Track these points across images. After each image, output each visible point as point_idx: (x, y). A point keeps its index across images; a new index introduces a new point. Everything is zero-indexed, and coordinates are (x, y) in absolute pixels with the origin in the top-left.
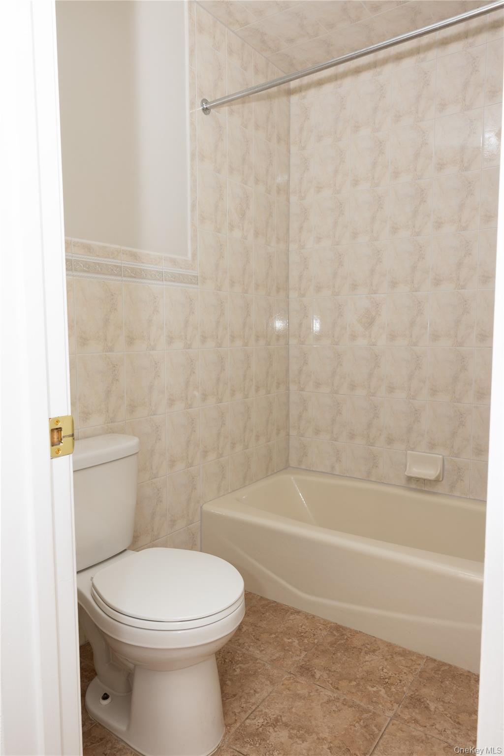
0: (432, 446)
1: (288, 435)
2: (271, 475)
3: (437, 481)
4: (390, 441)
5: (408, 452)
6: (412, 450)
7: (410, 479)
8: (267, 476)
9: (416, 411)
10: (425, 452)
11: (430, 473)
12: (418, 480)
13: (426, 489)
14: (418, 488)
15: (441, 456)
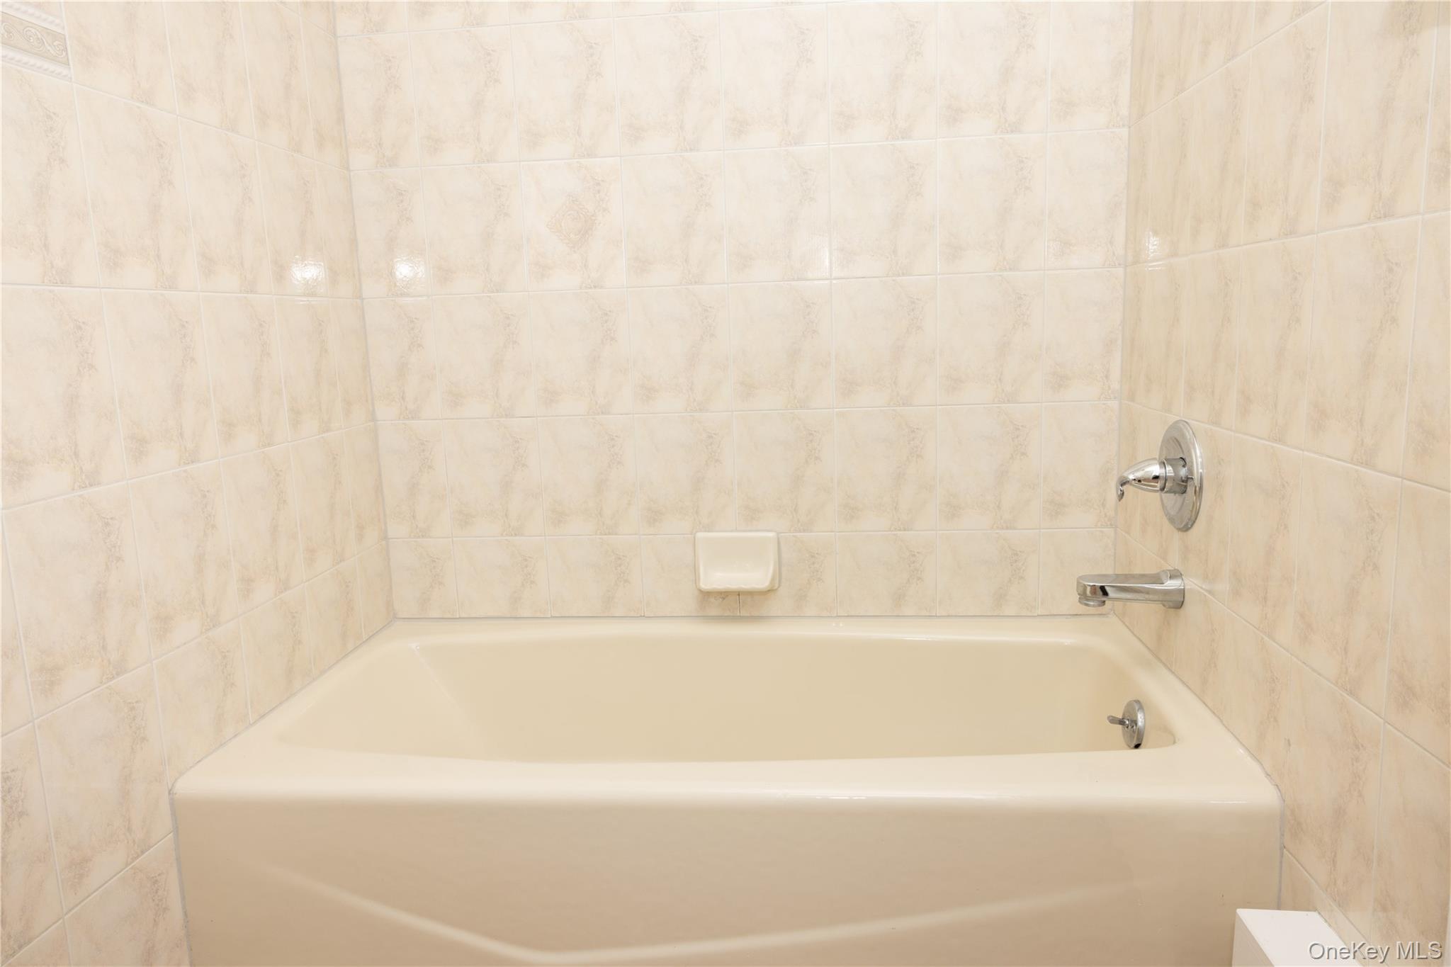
0: (751, 514)
1: (385, 537)
2: (356, 648)
3: (768, 592)
4: (654, 516)
5: (700, 535)
6: (708, 528)
7: (706, 595)
8: (347, 655)
9: (710, 437)
10: (736, 530)
11: (754, 577)
12: (724, 595)
13: (744, 613)
14: (728, 613)
15: (771, 534)
